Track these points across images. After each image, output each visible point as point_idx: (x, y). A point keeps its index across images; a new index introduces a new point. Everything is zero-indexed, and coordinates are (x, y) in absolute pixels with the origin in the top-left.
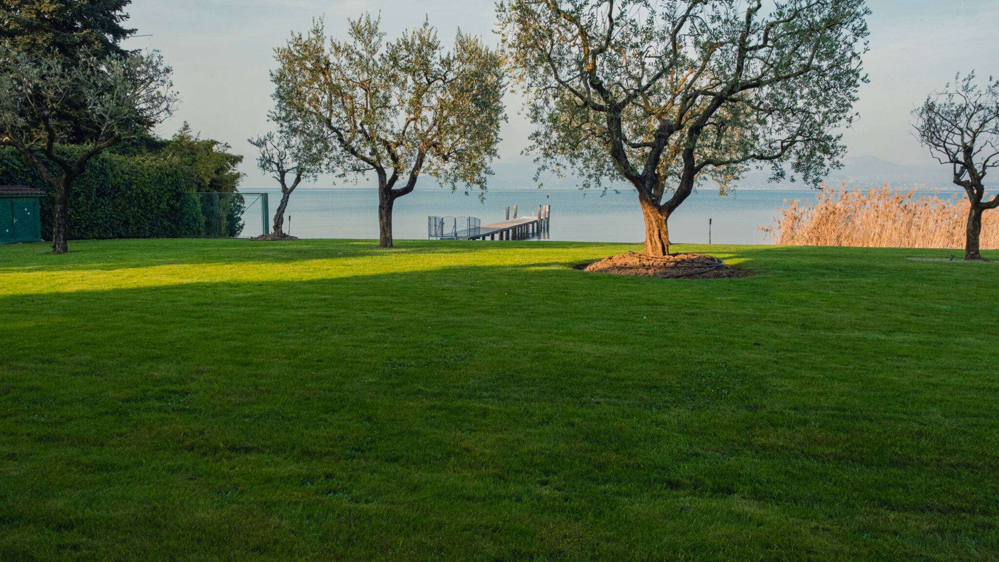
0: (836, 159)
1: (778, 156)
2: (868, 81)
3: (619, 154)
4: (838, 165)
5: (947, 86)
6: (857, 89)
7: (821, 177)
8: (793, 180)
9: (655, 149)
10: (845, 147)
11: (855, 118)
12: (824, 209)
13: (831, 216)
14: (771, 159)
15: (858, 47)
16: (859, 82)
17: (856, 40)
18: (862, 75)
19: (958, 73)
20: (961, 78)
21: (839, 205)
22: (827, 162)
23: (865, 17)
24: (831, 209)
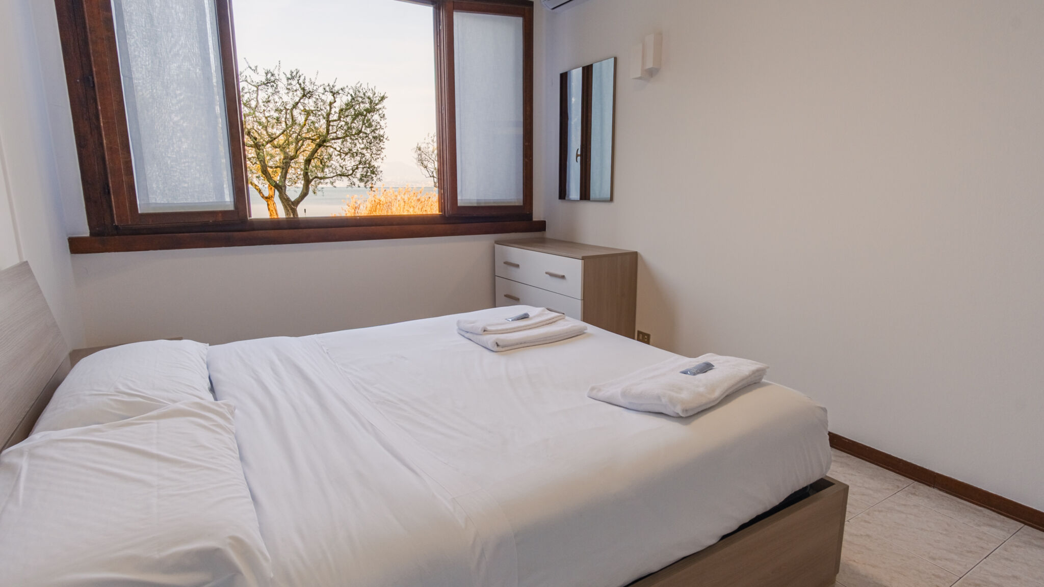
0: (378, 176)
1: (351, 175)
2: (388, 140)
3: (266, 173)
4: (379, 179)
5: (425, 139)
6: (384, 144)
7: (373, 186)
8: (359, 187)
9: (284, 170)
10: (382, 171)
11: (384, 158)
12: (373, 201)
13: (378, 206)
14: (347, 176)
15: (382, 123)
16: (384, 140)
17: (381, 120)
18: (385, 137)
19: (429, 134)
20: (430, 135)
21: (382, 199)
22: (375, 179)
23: (383, 110)
24: (377, 201)
